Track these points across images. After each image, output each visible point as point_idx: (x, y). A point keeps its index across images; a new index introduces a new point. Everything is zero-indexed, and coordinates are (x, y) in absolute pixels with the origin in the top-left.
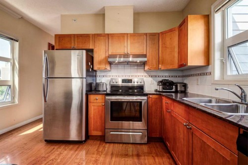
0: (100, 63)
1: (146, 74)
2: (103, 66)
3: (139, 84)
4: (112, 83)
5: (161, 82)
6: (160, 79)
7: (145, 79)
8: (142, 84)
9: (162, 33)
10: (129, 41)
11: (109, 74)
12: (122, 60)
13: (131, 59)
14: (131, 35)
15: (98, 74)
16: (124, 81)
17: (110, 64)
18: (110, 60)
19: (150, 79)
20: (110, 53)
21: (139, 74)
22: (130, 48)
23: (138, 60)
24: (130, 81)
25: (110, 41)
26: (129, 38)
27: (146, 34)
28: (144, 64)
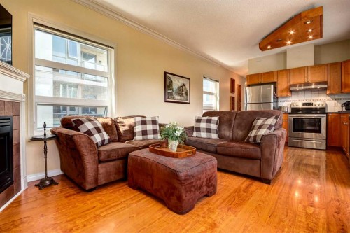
0: (282, 91)
1: (329, 98)
2: (285, 94)
3: (321, 106)
4: (292, 107)
5: (344, 104)
6: (345, 101)
7: (328, 102)
8: (324, 106)
9: (344, 62)
10: (309, 72)
11: (290, 99)
12: (302, 88)
13: (313, 87)
14: (312, 67)
15: (279, 100)
16: (304, 104)
17: (291, 91)
18: (292, 89)
19: (334, 102)
20: (291, 83)
21: (320, 98)
22: (311, 77)
23: (319, 87)
24: (310, 104)
25: (292, 74)
26: (309, 69)
27: (327, 65)
28: (325, 89)
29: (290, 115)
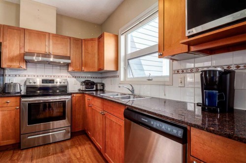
0: (12, 59)
1: (69, 75)
2: (16, 64)
3: (62, 84)
4: (28, 84)
5: (84, 82)
6: (83, 80)
7: (69, 79)
8: (66, 84)
9: (85, 40)
10: (51, 41)
11: (24, 73)
12: (40, 59)
13: (52, 59)
14: (54, 35)
15: (7, 72)
16: (44, 81)
17: (27, 62)
18: (26, 58)
19: (74, 80)
20: (27, 50)
21: (62, 74)
22: (52, 48)
23: (62, 61)
24: (52, 81)
25: (27, 37)
26: (51, 37)
27: (70, 38)
28: (68, 65)
29: (23, 100)
